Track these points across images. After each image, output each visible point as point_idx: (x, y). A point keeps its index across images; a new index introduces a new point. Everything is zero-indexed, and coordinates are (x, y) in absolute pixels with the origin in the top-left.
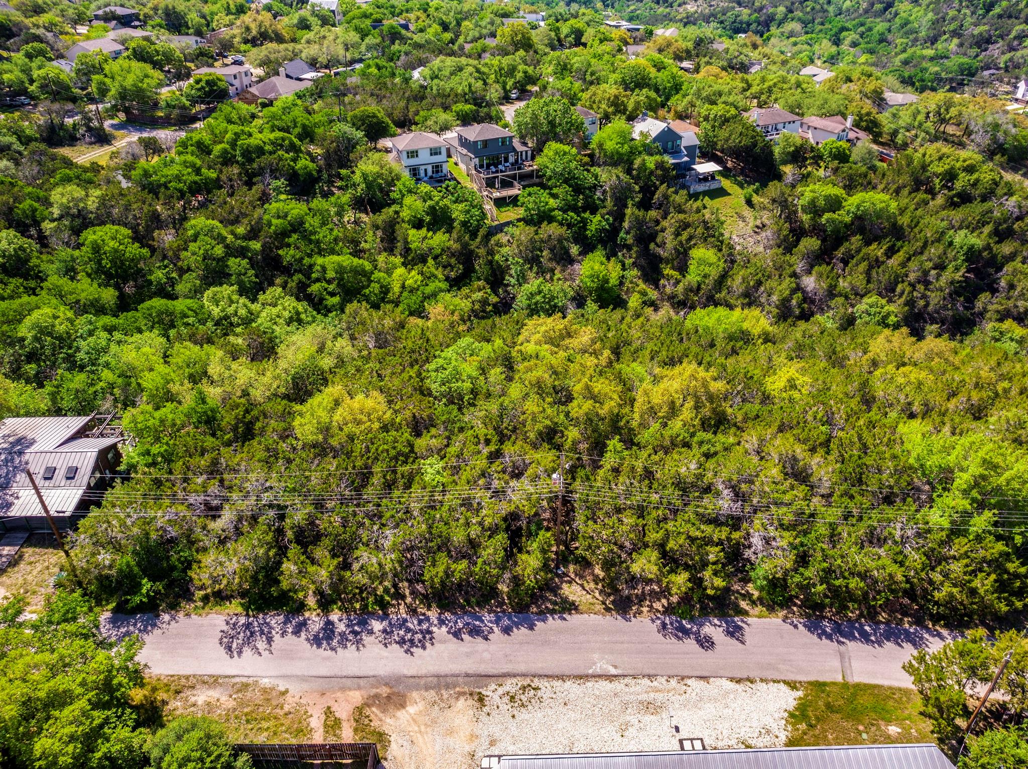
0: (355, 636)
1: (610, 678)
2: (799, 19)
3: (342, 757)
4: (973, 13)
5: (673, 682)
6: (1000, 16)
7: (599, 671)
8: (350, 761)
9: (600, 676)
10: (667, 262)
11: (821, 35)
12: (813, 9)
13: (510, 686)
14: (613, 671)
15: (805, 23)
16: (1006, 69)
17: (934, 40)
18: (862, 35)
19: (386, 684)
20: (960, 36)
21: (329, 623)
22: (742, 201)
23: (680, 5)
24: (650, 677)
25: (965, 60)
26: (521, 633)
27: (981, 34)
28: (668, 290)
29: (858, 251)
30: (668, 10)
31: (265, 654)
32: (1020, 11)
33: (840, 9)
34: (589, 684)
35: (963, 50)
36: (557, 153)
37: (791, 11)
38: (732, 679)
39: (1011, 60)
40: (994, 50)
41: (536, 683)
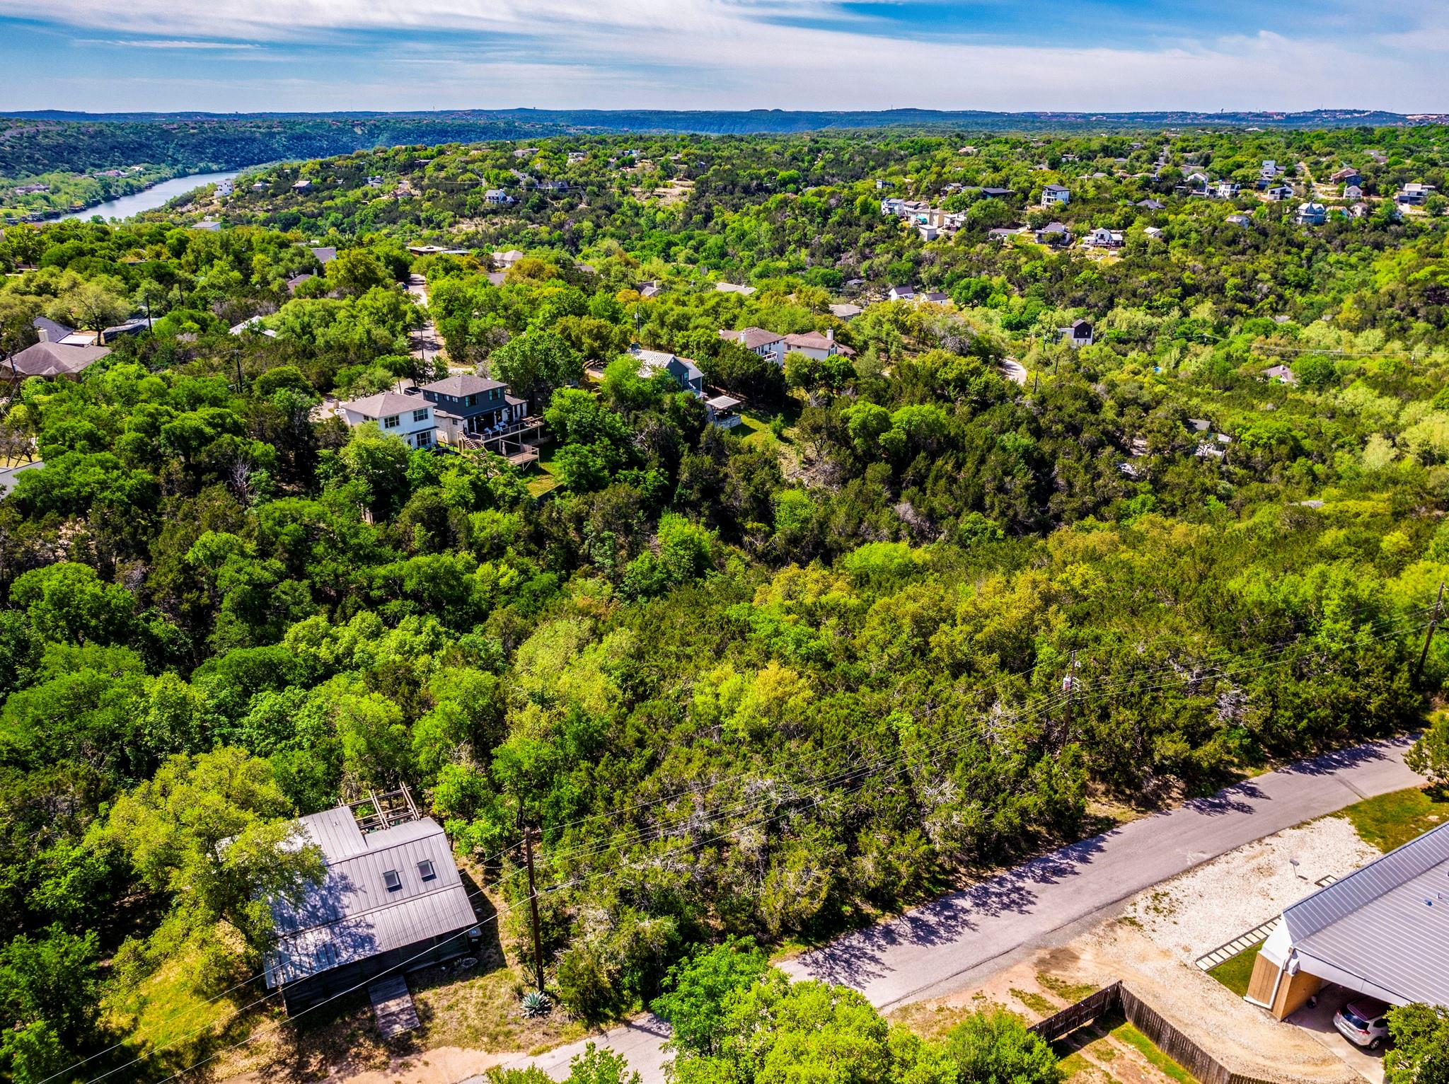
0: (955, 920)
1: (1210, 861)
2: (613, 236)
3: (1081, 1020)
4: (811, 221)
5: (1255, 844)
6: (840, 224)
7: (1196, 861)
8: (1090, 1022)
9: (1200, 864)
10: (745, 514)
11: (646, 252)
12: (623, 222)
13: (1143, 900)
14: (1206, 857)
15: (622, 239)
16: (868, 277)
17: (781, 251)
18: (696, 250)
19: (1038, 947)
20: (807, 246)
21: (913, 920)
22: (771, 436)
23: (451, 225)
24: (1236, 849)
25: (823, 271)
26: (1095, 856)
27: (828, 243)
28: (760, 546)
29: (928, 470)
30: (437, 232)
31: (886, 973)
32: (858, 219)
33: (653, 222)
34: (1200, 873)
35: (817, 259)
36: (574, 401)
37: (598, 226)
38: (1293, 827)
39: (870, 268)
40: (849, 258)
41: (1160, 889)
